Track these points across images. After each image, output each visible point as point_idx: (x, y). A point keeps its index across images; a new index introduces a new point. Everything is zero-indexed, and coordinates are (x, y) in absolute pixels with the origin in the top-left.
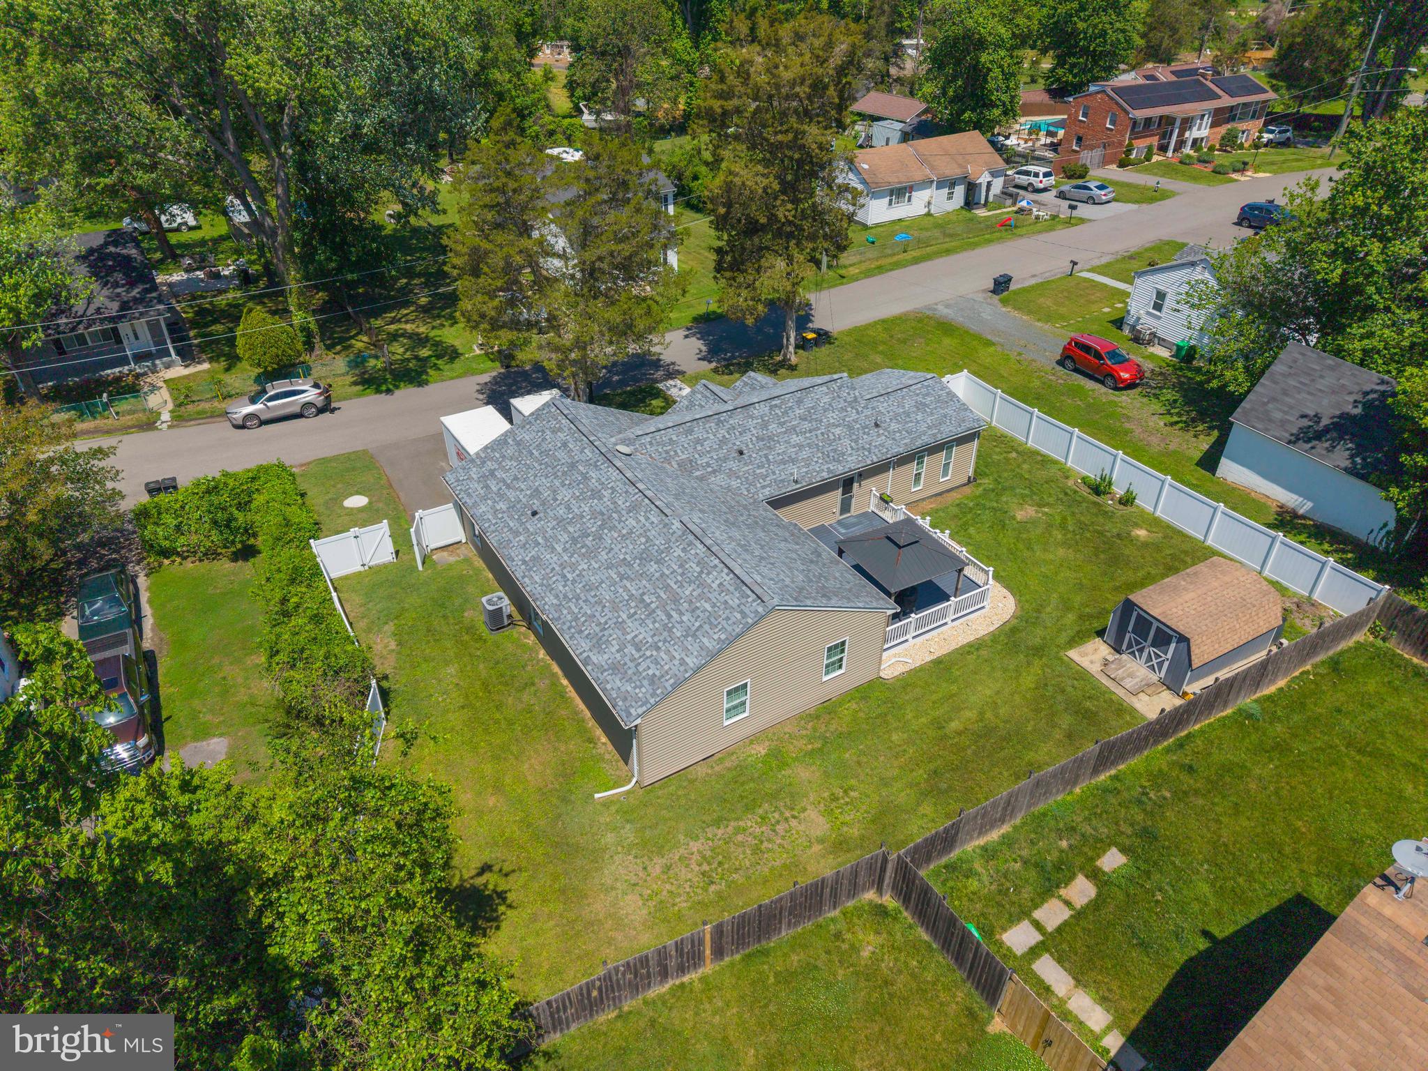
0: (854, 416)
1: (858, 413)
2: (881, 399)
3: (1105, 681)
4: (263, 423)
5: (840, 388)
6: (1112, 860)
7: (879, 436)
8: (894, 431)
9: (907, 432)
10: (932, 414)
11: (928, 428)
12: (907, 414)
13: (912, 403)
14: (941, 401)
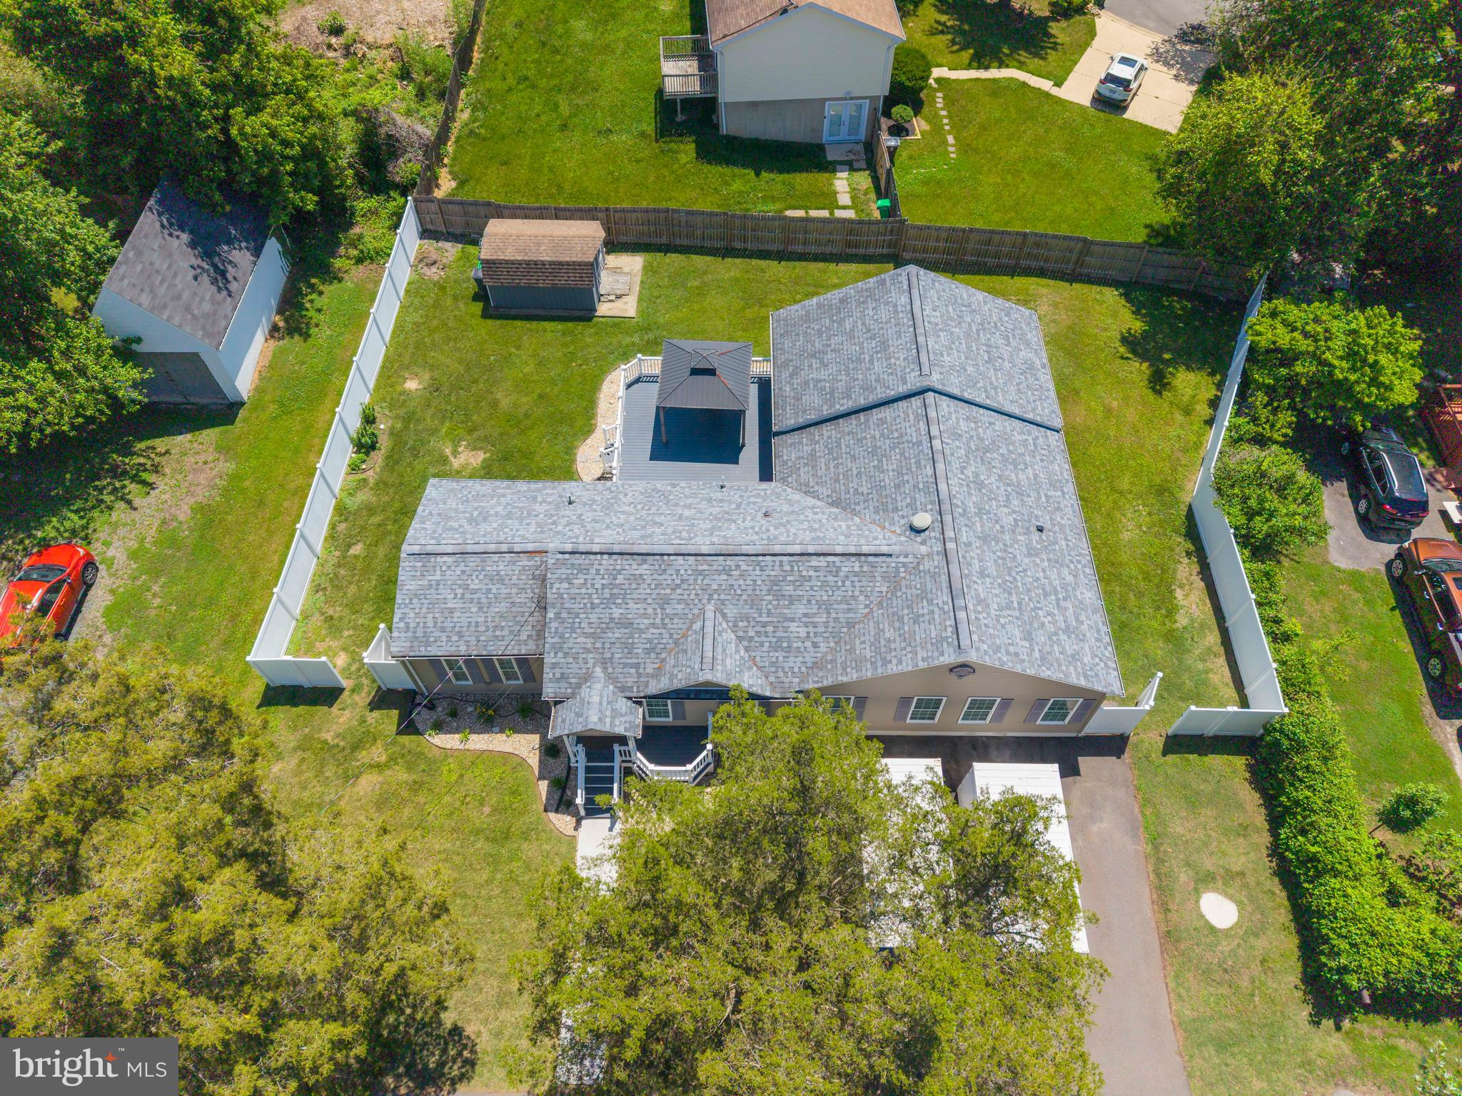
8: (550, 503)
9: (535, 499)
10: (476, 509)
11: (504, 496)
12: (509, 516)
13: (484, 527)
14: (444, 517)
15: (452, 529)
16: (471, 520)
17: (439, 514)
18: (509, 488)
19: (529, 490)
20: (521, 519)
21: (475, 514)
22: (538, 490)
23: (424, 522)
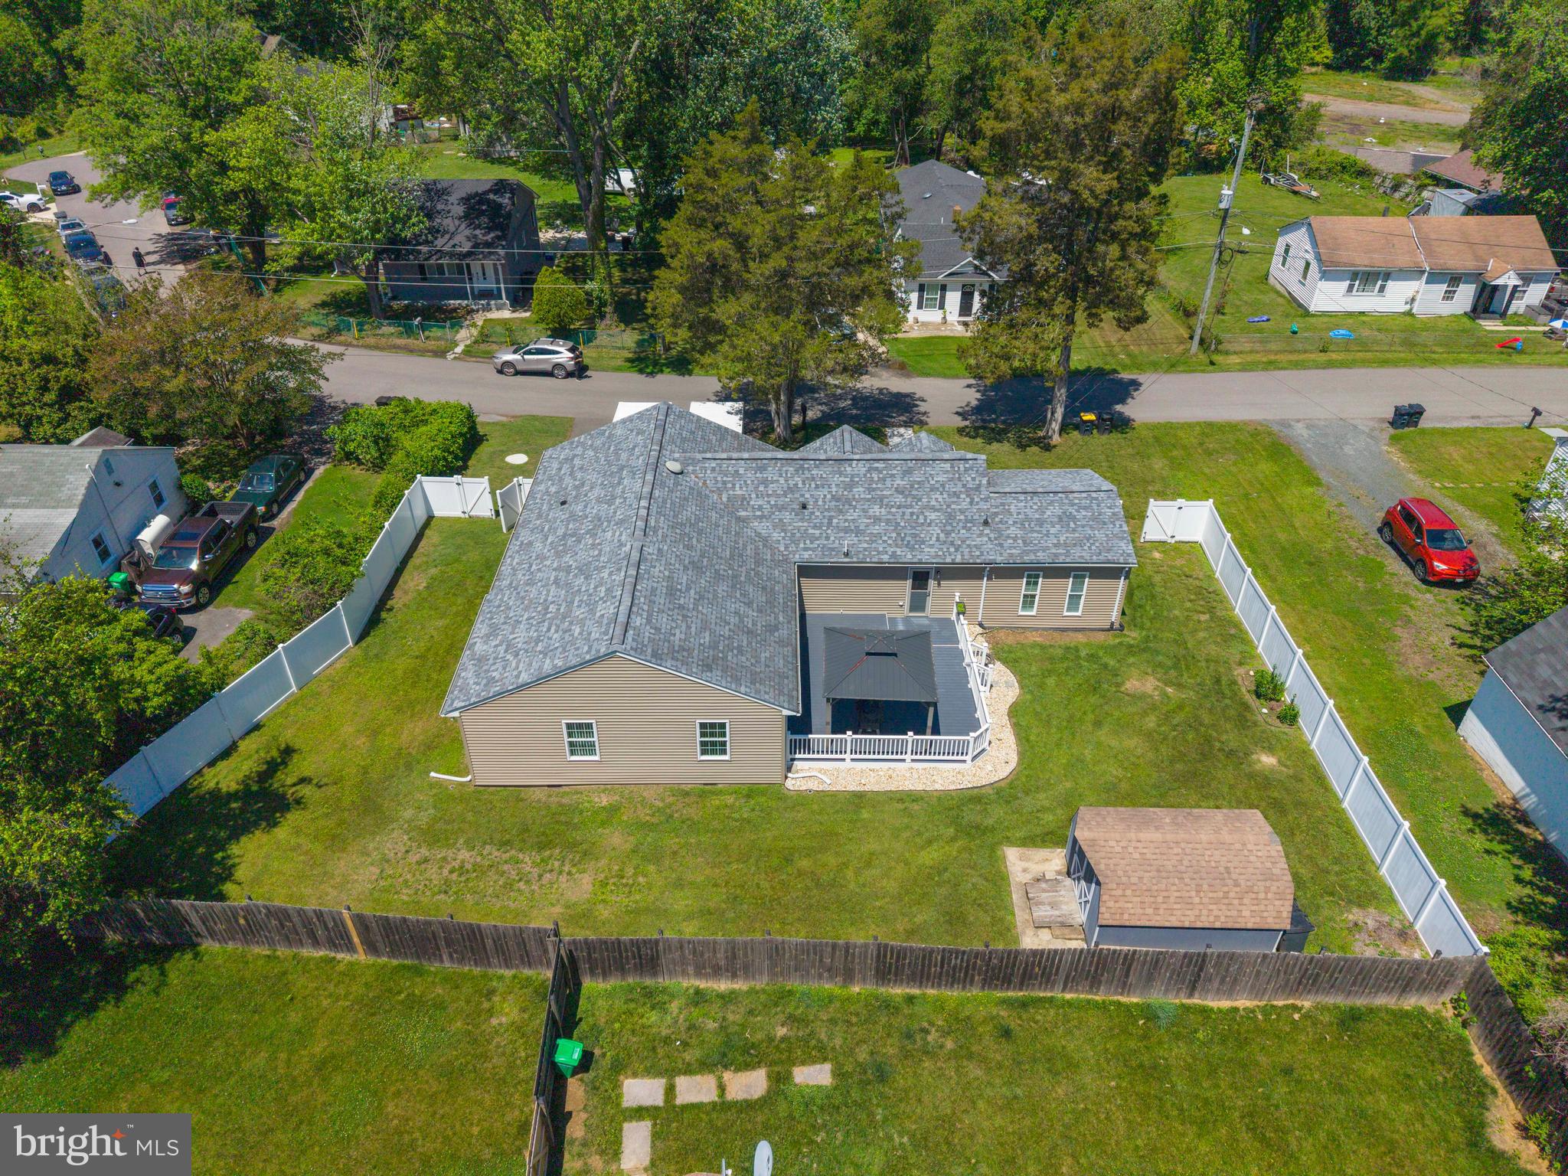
0: (965, 505)
1: (971, 503)
2: (1022, 497)
3: (1016, 897)
4: (518, 373)
5: (966, 470)
6: (813, 1076)
7: (981, 535)
8: (1008, 537)
9: (1024, 542)
10: (1074, 530)
11: (1055, 545)
12: (1041, 522)
13: (1058, 511)
14: (1098, 520)
15: (1085, 508)
16: (1074, 519)
17: (1105, 523)
18: (1056, 555)
19: (1035, 552)
20: (1030, 520)
21: (1072, 525)
22: (1027, 553)
23: (1114, 514)
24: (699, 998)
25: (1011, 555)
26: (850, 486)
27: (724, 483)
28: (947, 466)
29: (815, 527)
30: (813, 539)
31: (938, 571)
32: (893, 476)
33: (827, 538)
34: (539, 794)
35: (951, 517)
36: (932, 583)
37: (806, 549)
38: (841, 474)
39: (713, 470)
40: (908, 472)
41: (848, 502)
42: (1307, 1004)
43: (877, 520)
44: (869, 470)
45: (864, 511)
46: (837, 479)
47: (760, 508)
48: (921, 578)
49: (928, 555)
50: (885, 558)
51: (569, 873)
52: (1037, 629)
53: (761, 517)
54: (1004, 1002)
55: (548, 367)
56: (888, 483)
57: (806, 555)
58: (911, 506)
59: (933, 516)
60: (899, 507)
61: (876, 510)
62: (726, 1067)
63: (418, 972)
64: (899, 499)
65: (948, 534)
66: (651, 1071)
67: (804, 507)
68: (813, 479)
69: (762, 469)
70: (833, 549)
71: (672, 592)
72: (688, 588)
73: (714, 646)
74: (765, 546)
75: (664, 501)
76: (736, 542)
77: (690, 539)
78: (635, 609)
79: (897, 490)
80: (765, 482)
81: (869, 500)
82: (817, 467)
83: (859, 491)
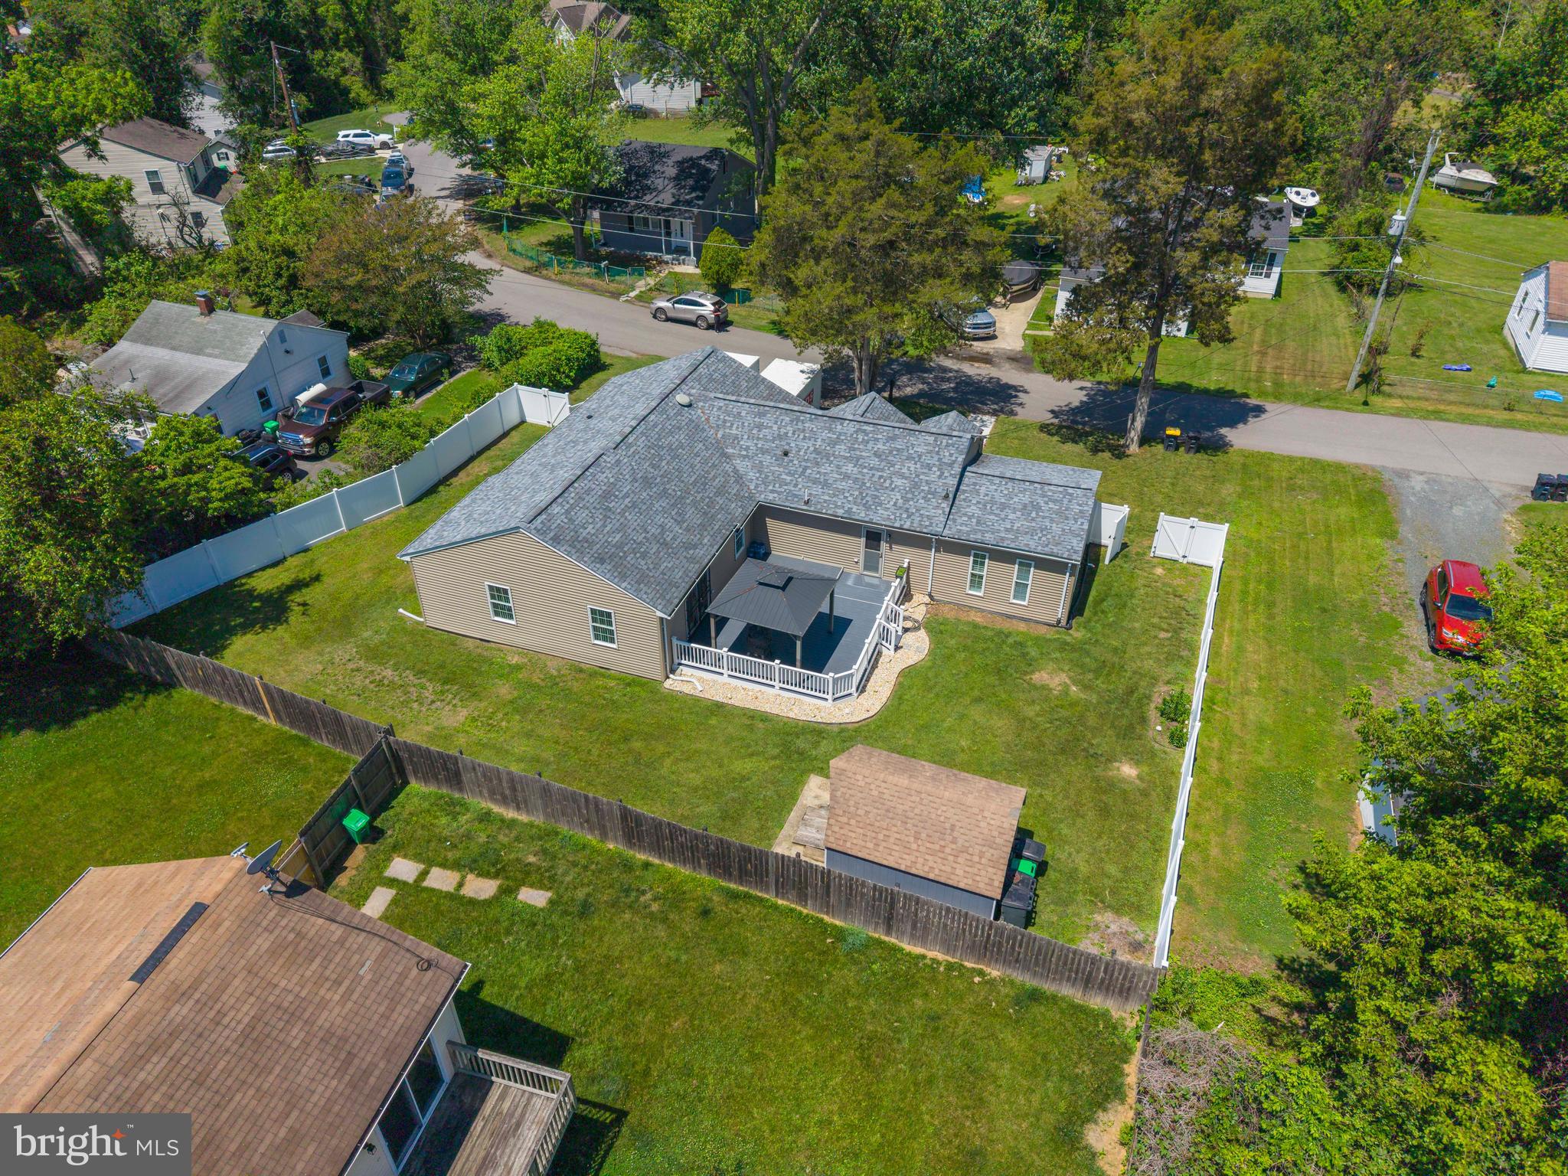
1: (940, 477)
3: (793, 815)
6: (534, 897)
8: (965, 515)
9: (978, 523)
10: (1033, 519)
11: (1007, 530)
12: (1003, 507)
13: (1026, 499)
14: (1062, 515)
15: (1055, 501)
16: (1038, 508)
17: (1067, 518)
18: (1003, 539)
19: (983, 533)
20: (993, 502)
21: (1034, 515)
22: (975, 531)
23: (1081, 511)
24: (486, 817)
25: (960, 531)
26: (834, 443)
27: (725, 421)
28: (931, 439)
29: (789, 474)
30: (784, 483)
31: (890, 534)
32: (877, 440)
33: (796, 485)
34: (470, 644)
35: (916, 485)
36: (884, 545)
37: (772, 491)
38: (830, 430)
39: (720, 408)
40: (893, 438)
41: (827, 456)
42: (994, 973)
43: (847, 477)
44: (856, 432)
45: (838, 467)
46: (825, 434)
47: (747, 448)
48: (874, 538)
49: (880, 517)
50: (840, 512)
51: (455, 706)
52: (982, 611)
53: (745, 457)
54: (721, 888)
55: (693, 318)
56: (870, 446)
57: (771, 497)
58: (882, 470)
59: (899, 482)
60: (871, 469)
61: (850, 468)
62: (472, 871)
63: (305, 743)
64: (875, 462)
65: (908, 500)
66: (417, 857)
67: (786, 454)
68: (804, 431)
69: (761, 415)
70: (796, 496)
71: (607, 495)
72: (627, 496)
73: (619, 546)
74: (737, 481)
75: (655, 426)
76: (708, 472)
77: (661, 460)
78: (560, 500)
79: (875, 454)
80: (760, 427)
81: (846, 458)
82: (811, 420)
83: (841, 449)
